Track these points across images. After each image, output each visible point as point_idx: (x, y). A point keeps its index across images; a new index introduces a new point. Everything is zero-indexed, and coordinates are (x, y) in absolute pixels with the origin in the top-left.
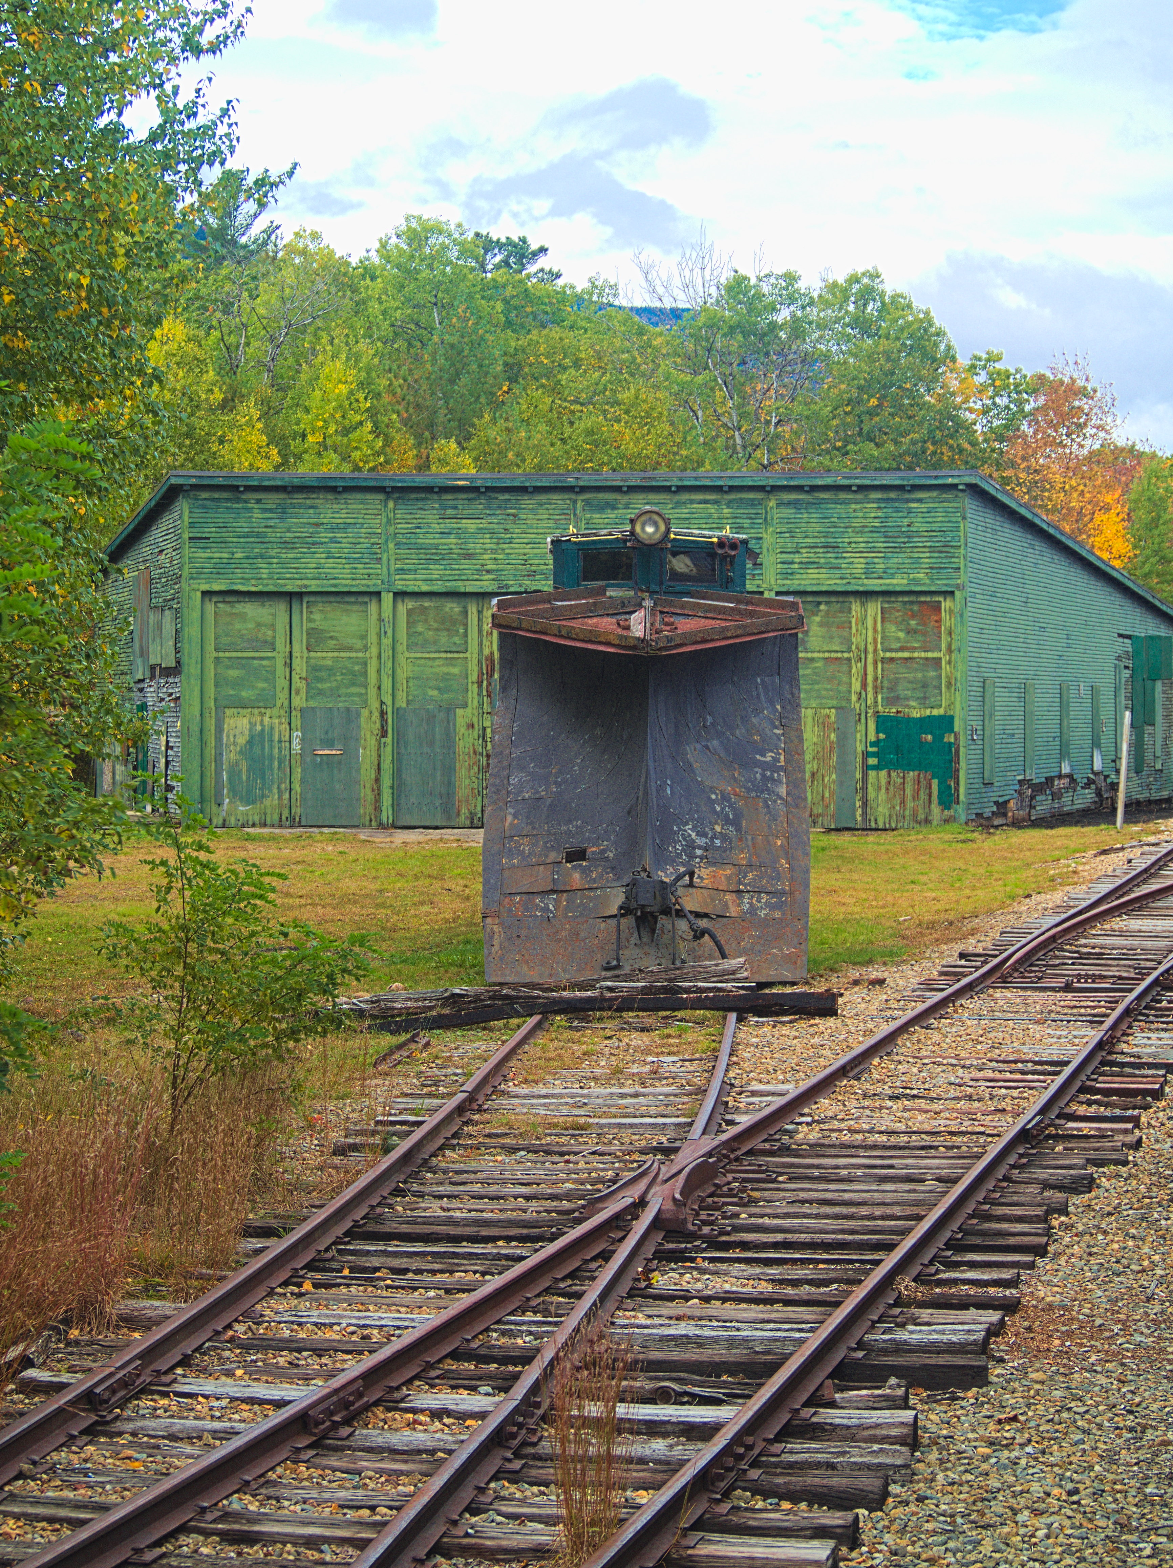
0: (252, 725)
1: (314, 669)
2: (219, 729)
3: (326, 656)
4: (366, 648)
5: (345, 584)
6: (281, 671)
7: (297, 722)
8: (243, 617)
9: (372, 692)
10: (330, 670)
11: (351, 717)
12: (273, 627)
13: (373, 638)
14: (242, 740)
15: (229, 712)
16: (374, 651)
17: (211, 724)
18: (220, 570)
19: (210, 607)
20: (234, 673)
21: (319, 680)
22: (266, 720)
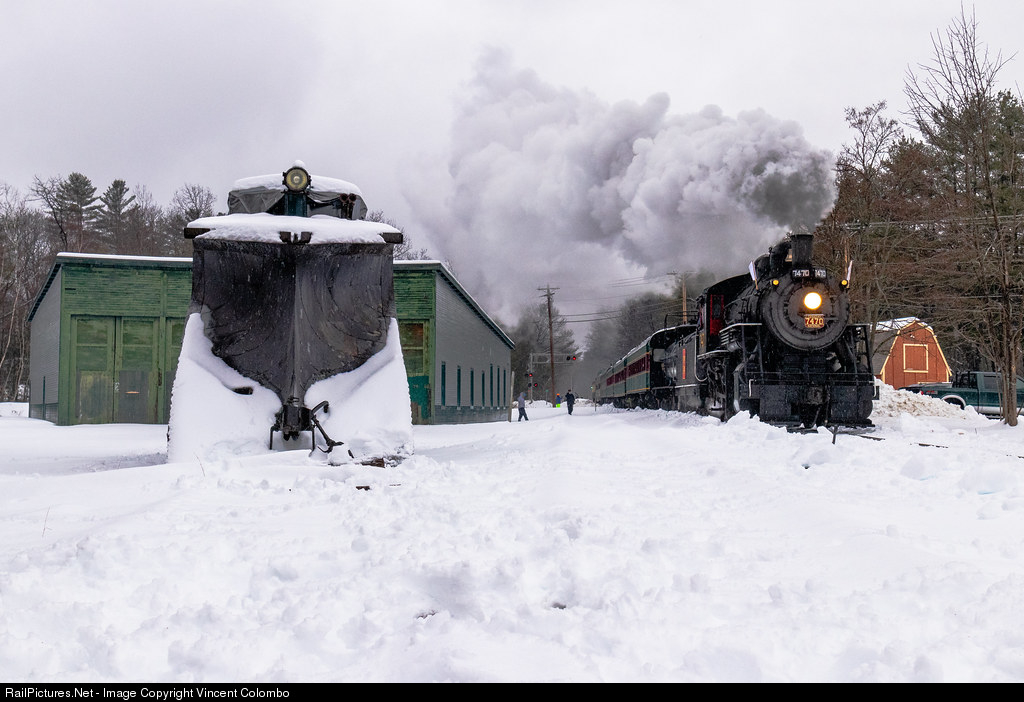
0: (95, 379)
1: (127, 353)
2: (78, 382)
3: (132, 346)
4: (151, 343)
5: (143, 313)
6: (110, 352)
7: (117, 377)
8: (91, 327)
9: (155, 364)
10: (134, 353)
11: (144, 375)
12: (106, 332)
13: (155, 339)
14: (89, 386)
15: (83, 372)
16: (156, 345)
17: (74, 379)
18: (81, 304)
19: (75, 322)
20: (87, 354)
21: (129, 358)
22: (102, 376)
